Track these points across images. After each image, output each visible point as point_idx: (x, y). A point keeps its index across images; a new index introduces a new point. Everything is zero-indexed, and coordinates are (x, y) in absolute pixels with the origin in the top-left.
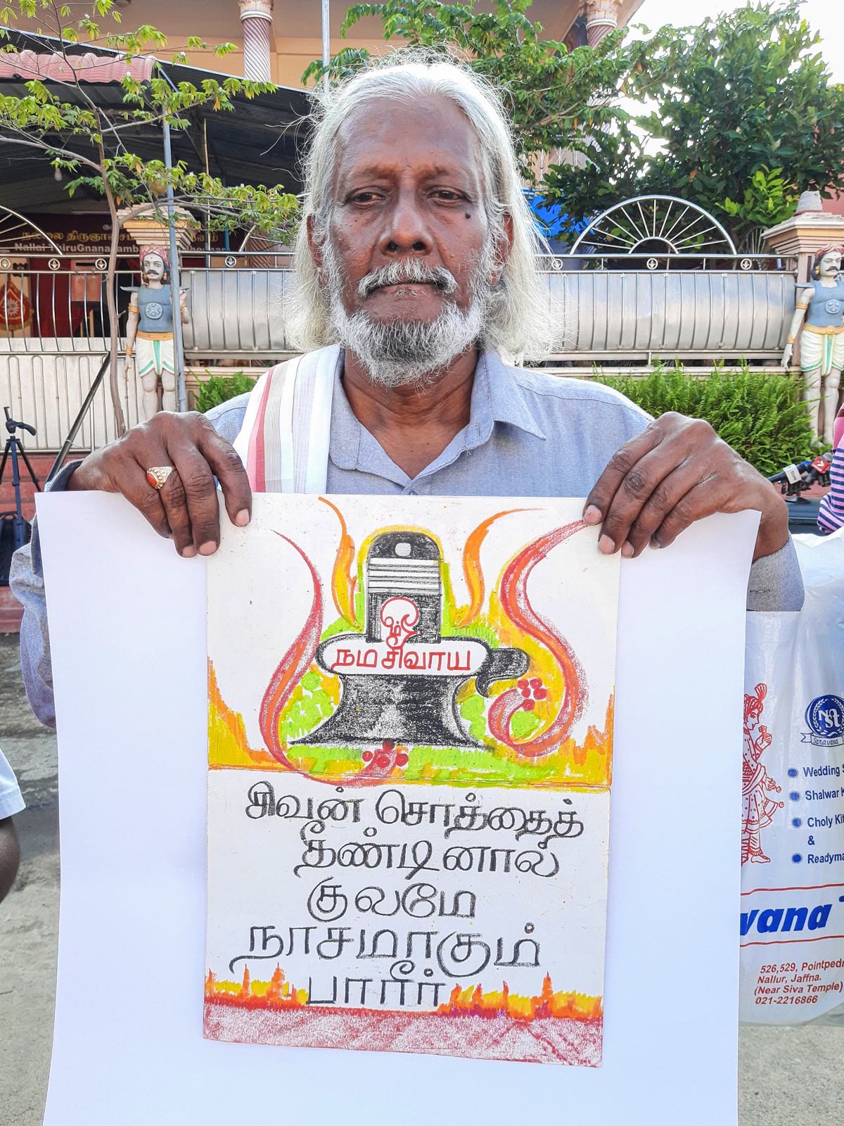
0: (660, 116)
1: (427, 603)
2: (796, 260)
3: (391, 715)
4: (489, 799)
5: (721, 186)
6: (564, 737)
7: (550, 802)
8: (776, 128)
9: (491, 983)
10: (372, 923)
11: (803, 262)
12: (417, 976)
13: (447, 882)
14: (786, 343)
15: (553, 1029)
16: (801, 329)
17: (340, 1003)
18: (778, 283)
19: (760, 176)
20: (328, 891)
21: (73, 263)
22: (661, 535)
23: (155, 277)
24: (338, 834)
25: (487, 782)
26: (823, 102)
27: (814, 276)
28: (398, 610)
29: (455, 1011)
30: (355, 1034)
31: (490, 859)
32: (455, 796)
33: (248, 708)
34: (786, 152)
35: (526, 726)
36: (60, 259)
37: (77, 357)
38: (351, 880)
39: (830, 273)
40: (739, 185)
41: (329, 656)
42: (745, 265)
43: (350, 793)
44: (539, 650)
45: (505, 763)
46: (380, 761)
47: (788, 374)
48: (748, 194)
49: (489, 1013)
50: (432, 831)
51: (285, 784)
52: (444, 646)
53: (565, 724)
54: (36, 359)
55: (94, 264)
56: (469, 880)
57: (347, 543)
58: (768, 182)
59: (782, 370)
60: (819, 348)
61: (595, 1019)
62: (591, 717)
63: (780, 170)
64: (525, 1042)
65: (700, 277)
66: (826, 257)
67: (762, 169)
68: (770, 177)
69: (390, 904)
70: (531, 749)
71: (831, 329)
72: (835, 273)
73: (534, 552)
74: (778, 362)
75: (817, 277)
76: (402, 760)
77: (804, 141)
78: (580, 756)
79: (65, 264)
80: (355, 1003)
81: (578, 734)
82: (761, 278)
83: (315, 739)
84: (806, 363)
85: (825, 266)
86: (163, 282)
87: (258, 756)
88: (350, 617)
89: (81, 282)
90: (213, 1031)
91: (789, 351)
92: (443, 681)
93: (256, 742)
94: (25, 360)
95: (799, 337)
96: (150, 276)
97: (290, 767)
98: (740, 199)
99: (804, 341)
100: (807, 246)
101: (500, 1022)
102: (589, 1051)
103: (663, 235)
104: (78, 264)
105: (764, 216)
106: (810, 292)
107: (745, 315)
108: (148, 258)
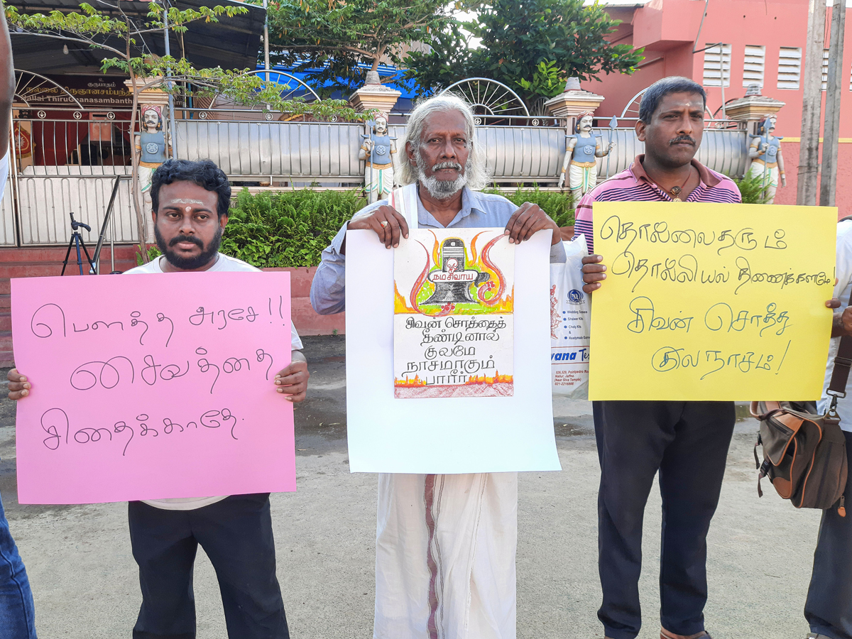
0: (478, 22)
1: (461, 260)
2: (566, 120)
3: (450, 294)
4: (479, 318)
5: (518, 70)
6: (500, 298)
7: (496, 318)
8: (553, 35)
9: (480, 374)
10: (444, 359)
11: (570, 121)
12: (459, 374)
13: (466, 344)
14: (561, 172)
15: (499, 386)
16: (570, 164)
17: (436, 384)
18: (554, 135)
19: (543, 65)
20: (431, 350)
21: (91, 115)
22: (526, 237)
23: (153, 125)
24: (434, 332)
25: (478, 313)
26: (581, 19)
27: (576, 131)
28: (452, 262)
29: (470, 383)
30: (441, 393)
31: (479, 337)
32: (468, 318)
33: (406, 294)
34: (559, 51)
35: (489, 295)
36: (82, 112)
37: (94, 179)
38: (437, 346)
39: (586, 129)
40: (529, 70)
41: (432, 277)
42: (535, 123)
43: (437, 319)
44: (492, 273)
45: (483, 307)
46: (447, 308)
47: (562, 192)
48: (535, 76)
49: (480, 383)
50: (462, 329)
51: (418, 318)
52: (465, 272)
53: (500, 295)
54: (65, 180)
55: (105, 116)
56: (473, 343)
57: (437, 243)
58: (548, 69)
59: (558, 189)
60: (581, 176)
61: (511, 382)
62: (508, 292)
63: (555, 62)
64: (491, 391)
65: (508, 130)
66: (584, 119)
67: (544, 61)
68: (549, 66)
69: (450, 352)
70: (490, 302)
71: (587, 164)
72: (589, 129)
73: (491, 244)
74: (556, 184)
75: (579, 131)
76: (453, 307)
77: (569, 44)
78: (504, 304)
79: (85, 115)
80: (440, 383)
81: (504, 297)
82: (544, 131)
83: (427, 303)
84: (573, 185)
85: (583, 124)
86: (157, 128)
87: (409, 309)
88: (437, 265)
89: (97, 128)
90: (397, 395)
91: (562, 177)
92: (465, 283)
93: (409, 305)
94: (57, 181)
95: (568, 169)
96: (148, 125)
97: (419, 312)
98: (530, 79)
99: (572, 171)
100: (572, 111)
101: (484, 385)
102: (510, 392)
103: (484, 104)
104: (94, 116)
105: (545, 90)
106: (574, 141)
107: (536, 156)
108: (147, 113)
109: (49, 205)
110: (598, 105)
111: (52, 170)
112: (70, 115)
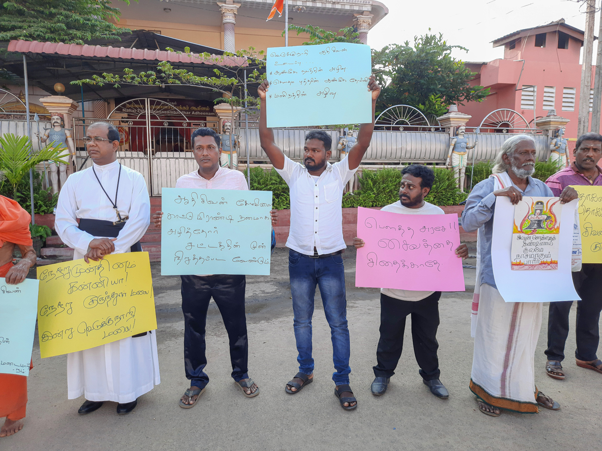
0: (392, 71)
1: (541, 210)
2: (449, 128)
3: (536, 225)
4: (546, 235)
5: (417, 99)
6: (554, 227)
7: (552, 236)
8: (439, 80)
9: (545, 260)
10: (531, 253)
11: (452, 129)
12: (537, 260)
13: (540, 247)
14: (447, 157)
15: (552, 265)
16: (452, 153)
18: (443, 137)
19: (433, 97)
20: (526, 249)
23: (229, 131)
24: (528, 241)
25: (545, 233)
26: (453, 71)
27: (456, 134)
29: (541, 264)
30: (530, 268)
31: (545, 244)
32: (541, 235)
33: (518, 225)
34: (443, 89)
35: (550, 226)
38: (529, 247)
39: (462, 134)
40: (423, 98)
41: (529, 217)
42: (433, 130)
43: (530, 236)
44: (552, 216)
45: (547, 231)
46: (534, 231)
47: (447, 168)
48: (427, 103)
49: (545, 264)
50: (538, 240)
51: (522, 235)
52: (542, 216)
53: (554, 226)
54: (177, 160)
56: (542, 247)
57: (533, 203)
58: (435, 99)
59: (445, 167)
60: (458, 159)
61: (557, 263)
62: (557, 225)
64: (549, 267)
66: (460, 128)
67: (433, 94)
68: (436, 97)
69: (533, 250)
70: (550, 229)
71: (462, 153)
72: (463, 134)
73: (554, 204)
74: (444, 164)
75: (457, 135)
76: (536, 231)
77: (447, 85)
78: (556, 230)
80: (529, 264)
81: (556, 227)
82: (437, 134)
83: (526, 229)
84: (454, 165)
85: (460, 131)
87: (519, 231)
90: (512, 269)
91: (448, 160)
92: (541, 220)
93: (519, 230)
94: (173, 161)
95: (451, 155)
96: (226, 130)
97: (523, 233)
98: (424, 104)
99: (453, 157)
100: (454, 124)
101: (547, 265)
102: (556, 267)
103: (405, 119)
105: (434, 111)
106: (455, 140)
107: (433, 148)
108: (226, 124)
109: (169, 174)
110: (468, 120)
111: (170, 154)
112: (181, 124)
